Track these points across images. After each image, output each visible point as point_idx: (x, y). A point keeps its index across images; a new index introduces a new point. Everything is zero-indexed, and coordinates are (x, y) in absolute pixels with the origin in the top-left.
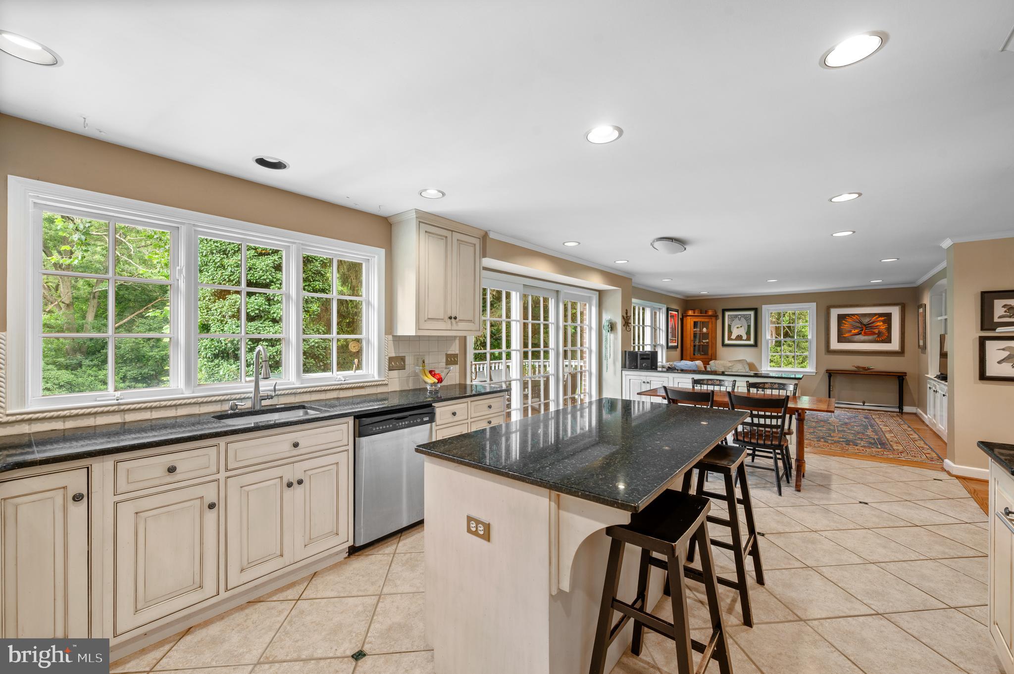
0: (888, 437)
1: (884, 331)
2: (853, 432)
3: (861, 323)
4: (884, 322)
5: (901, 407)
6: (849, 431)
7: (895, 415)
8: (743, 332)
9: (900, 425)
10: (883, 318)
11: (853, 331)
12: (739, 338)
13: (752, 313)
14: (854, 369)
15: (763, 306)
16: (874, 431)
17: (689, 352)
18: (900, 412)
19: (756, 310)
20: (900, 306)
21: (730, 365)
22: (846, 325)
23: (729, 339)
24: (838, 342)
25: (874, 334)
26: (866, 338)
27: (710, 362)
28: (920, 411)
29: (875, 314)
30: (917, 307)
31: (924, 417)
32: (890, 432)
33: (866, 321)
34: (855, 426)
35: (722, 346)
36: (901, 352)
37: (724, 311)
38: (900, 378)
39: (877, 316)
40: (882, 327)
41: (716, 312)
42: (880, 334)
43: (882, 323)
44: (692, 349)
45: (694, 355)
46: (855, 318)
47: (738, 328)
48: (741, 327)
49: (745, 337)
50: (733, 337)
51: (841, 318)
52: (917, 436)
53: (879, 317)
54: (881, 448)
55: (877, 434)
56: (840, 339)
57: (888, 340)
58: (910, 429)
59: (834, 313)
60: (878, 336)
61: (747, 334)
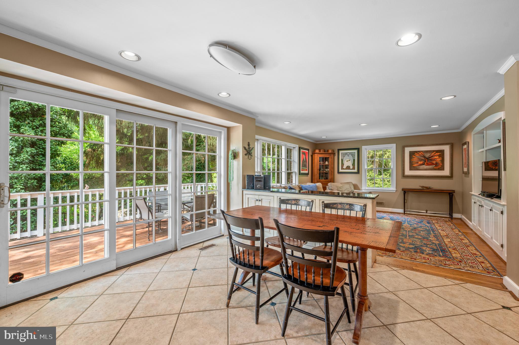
0: (447, 243)
1: (440, 162)
2: (420, 237)
3: (424, 157)
4: (439, 156)
5: (451, 214)
6: (416, 237)
7: (447, 220)
8: (350, 164)
9: (452, 229)
10: (439, 154)
11: (419, 163)
12: (348, 168)
13: (356, 151)
14: (420, 188)
15: (363, 146)
16: (435, 236)
17: (316, 177)
18: (450, 217)
19: (358, 149)
20: (450, 145)
21: (341, 185)
22: (415, 159)
23: (342, 168)
24: (410, 170)
25: (433, 164)
26: (428, 167)
27: (328, 184)
28: (464, 217)
29: (434, 151)
30: (461, 145)
31: (469, 224)
32: (447, 236)
33: (427, 155)
34: (422, 231)
35: (338, 173)
36: (451, 177)
37: (339, 150)
38: (451, 194)
39: (435, 152)
40: (438, 160)
41: (333, 151)
42: (436, 164)
43: (438, 157)
44: (318, 175)
45: (320, 179)
46: (420, 153)
47: (347, 161)
48: (349, 160)
49: (351, 167)
50: (345, 167)
51: (412, 154)
52: (468, 241)
53: (436, 153)
54: (443, 256)
55: (438, 240)
56: (412, 168)
57: (442, 168)
58: (460, 233)
59: (408, 150)
60: (436, 166)
61: (353, 165)
